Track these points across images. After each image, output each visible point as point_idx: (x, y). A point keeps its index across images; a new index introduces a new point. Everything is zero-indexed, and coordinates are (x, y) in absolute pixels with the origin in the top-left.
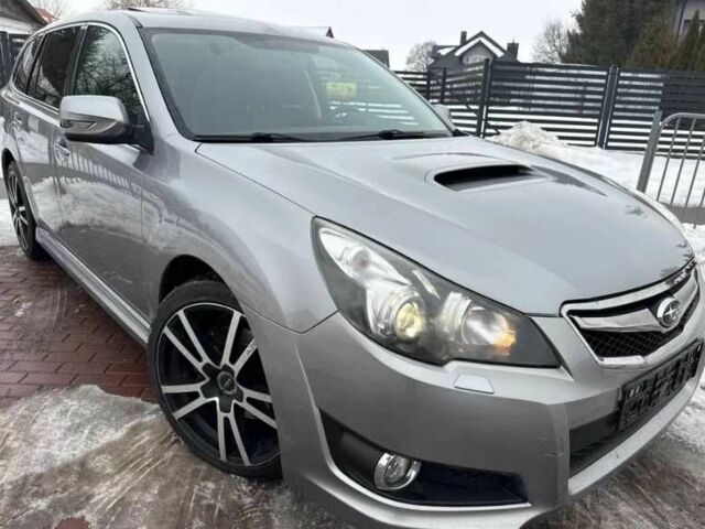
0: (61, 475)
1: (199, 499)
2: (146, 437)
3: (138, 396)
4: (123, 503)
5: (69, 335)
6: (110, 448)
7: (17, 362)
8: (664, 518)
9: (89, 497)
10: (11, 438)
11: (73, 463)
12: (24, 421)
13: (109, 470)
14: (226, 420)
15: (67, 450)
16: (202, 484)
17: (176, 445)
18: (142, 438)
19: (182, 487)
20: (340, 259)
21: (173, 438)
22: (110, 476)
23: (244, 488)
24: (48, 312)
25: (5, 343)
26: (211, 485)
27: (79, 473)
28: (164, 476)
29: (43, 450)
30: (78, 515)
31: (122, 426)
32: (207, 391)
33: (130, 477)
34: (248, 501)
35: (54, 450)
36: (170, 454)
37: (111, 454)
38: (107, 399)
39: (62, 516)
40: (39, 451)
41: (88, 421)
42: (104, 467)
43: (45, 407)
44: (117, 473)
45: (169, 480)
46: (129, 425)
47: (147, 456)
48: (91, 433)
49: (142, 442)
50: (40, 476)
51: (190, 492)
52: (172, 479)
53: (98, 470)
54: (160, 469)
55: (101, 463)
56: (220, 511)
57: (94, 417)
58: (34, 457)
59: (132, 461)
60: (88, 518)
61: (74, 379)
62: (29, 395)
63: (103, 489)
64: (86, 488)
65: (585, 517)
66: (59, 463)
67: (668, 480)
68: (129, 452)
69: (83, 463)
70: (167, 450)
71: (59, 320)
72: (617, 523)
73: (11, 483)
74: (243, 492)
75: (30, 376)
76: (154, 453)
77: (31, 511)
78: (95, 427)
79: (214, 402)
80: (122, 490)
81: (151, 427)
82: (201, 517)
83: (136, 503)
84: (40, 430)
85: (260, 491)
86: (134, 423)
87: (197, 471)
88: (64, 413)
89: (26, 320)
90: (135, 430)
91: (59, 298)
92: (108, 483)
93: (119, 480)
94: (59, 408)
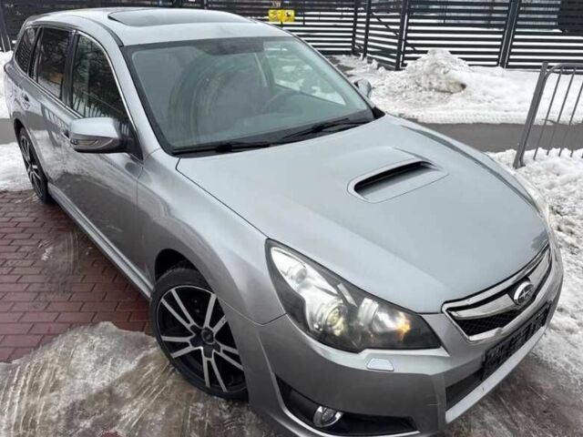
0: (97, 400)
1: (194, 416)
2: (151, 367)
3: (142, 330)
4: (142, 421)
5: (85, 276)
6: (127, 377)
7: (50, 303)
8: (516, 424)
9: (118, 417)
10: (58, 372)
11: (104, 390)
12: (65, 357)
13: (129, 395)
14: (209, 363)
15: (98, 380)
16: (195, 405)
17: (174, 374)
18: (149, 368)
19: (181, 408)
20: (286, 275)
21: (171, 369)
22: (130, 400)
23: (223, 406)
24: (66, 256)
25: (38, 285)
26: (201, 405)
27: (109, 399)
28: (168, 400)
29: (82, 381)
30: (112, 431)
31: (134, 359)
32: (194, 342)
33: (144, 400)
34: (226, 416)
35: (89, 380)
36: (169, 382)
37: (129, 382)
38: (121, 335)
39: (101, 432)
40: (79, 382)
41: (110, 355)
42: (125, 394)
43: (78, 344)
44: (135, 397)
45: (171, 403)
46: (138, 358)
47: (154, 383)
48: (113, 365)
49: (149, 372)
50: (82, 403)
51: (187, 411)
52: (174, 403)
53: (121, 395)
54: (164, 394)
55: (123, 390)
56: (209, 426)
57: (114, 350)
58: (77, 388)
59: (144, 388)
60: (120, 433)
61: (94, 316)
62: (64, 333)
63: (128, 410)
64: (115, 410)
65: (461, 427)
66: (94, 391)
67: (523, 392)
68: (142, 380)
69: (110, 390)
70: (168, 379)
71: (75, 262)
72: (483, 430)
73: (64, 409)
74: (223, 410)
75: (62, 315)
76: (159, 382)
77: (81, 430)
78: (115, 360)
79: (200, 350)
80: (140, 411)
81: (155, 359)
82: (195, 430)
83: (151, 421)
84: (78, 364)
85: (235, 409)
86: (142, 356)
87: (190, 395)
88: (91, 348)
89: (50, 264)
90: (144, 362)
91: (72, 241)
92: (130, 406)
93: (137, 404)
94: (87, 345)
